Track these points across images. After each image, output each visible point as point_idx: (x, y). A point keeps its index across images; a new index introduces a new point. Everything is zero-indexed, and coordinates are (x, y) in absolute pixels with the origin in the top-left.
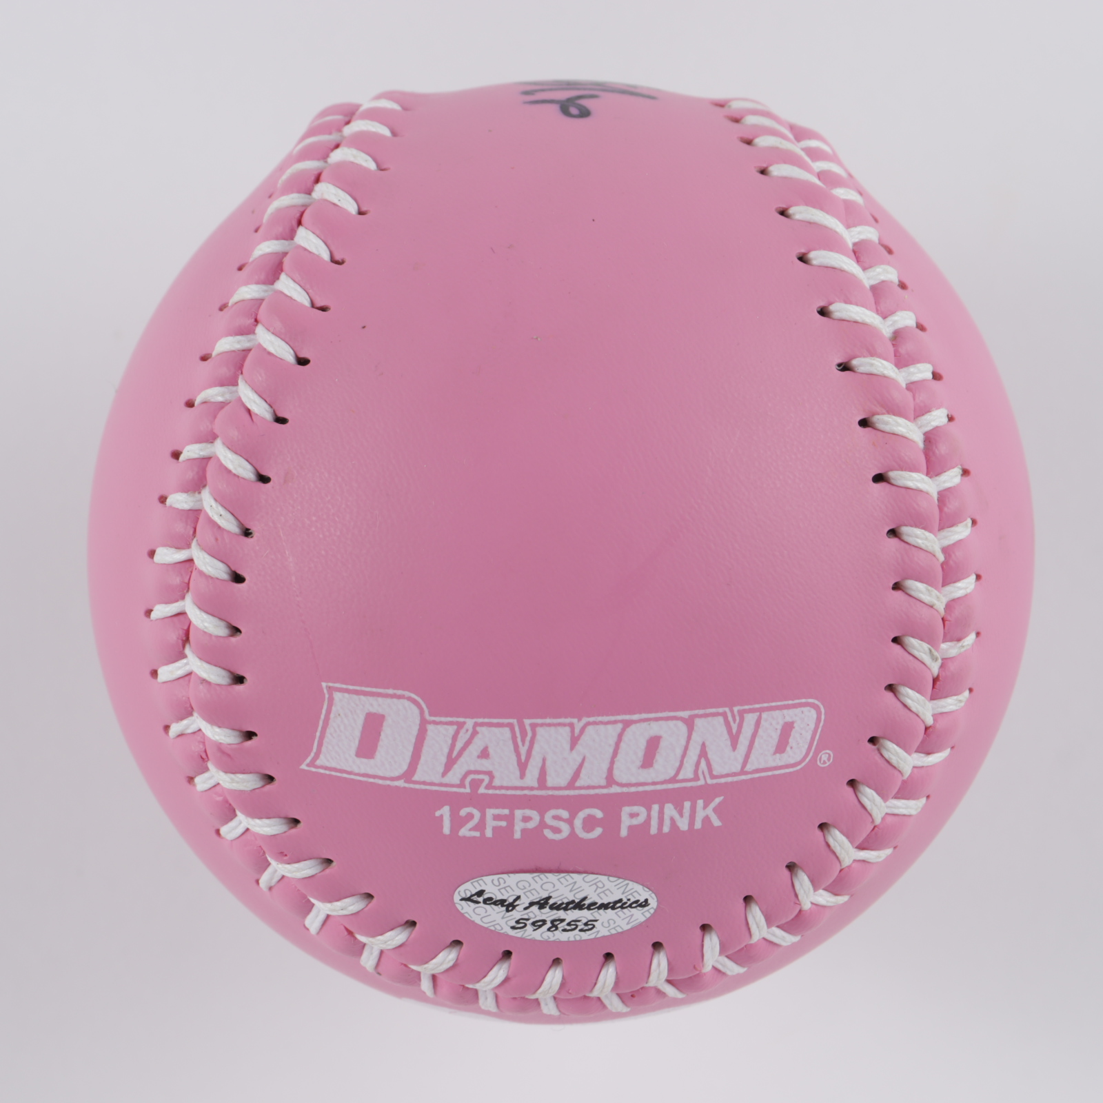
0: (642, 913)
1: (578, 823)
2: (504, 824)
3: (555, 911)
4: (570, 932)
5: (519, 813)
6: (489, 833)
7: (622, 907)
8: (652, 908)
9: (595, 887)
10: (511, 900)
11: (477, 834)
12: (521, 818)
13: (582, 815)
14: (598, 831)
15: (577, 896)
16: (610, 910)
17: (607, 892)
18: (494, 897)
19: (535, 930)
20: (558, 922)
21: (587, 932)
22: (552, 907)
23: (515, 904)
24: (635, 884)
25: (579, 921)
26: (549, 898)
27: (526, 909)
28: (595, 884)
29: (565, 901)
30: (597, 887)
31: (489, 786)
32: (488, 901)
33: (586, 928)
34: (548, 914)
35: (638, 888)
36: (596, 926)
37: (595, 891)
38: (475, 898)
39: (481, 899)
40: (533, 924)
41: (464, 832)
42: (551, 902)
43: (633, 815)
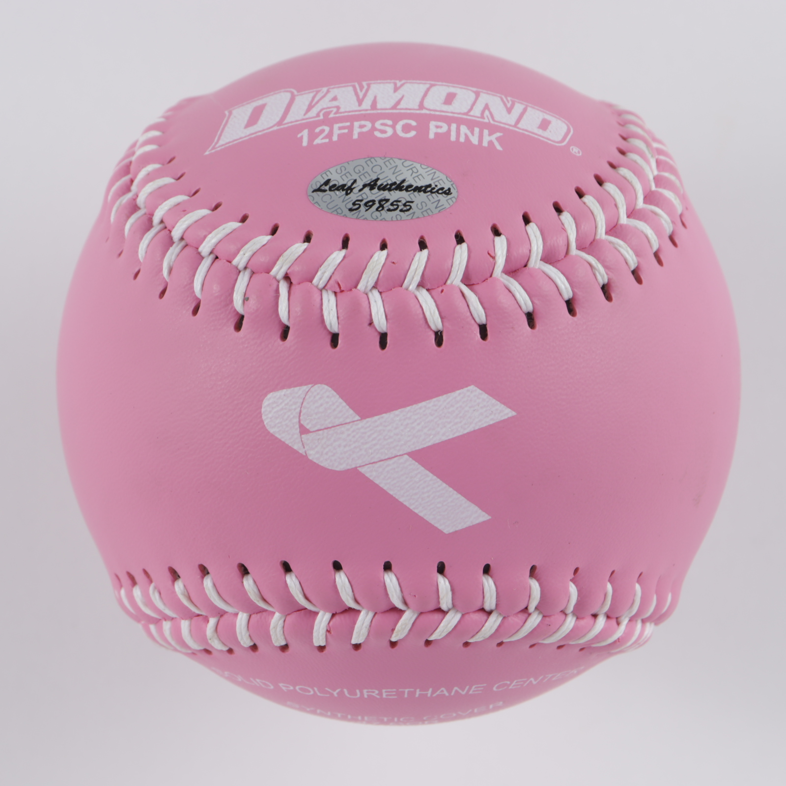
0: (447, 200)
1: (399, 127)
2: (346, 131)
3: (382, 192)
4: (393, 212)
5: (356, 124)
6: (335, 138)
7: (431, 192)
8: (454, 197)
9: (410, 172)
10: (349, 184)
11: (327, 140)
12: (358, 126)
13: (401, 123)
14: (413, 133)
15: (398, 178)
16: (422, 193)
17: (420, 177)
18: (337, 183)
19: (367, 210)
20: (384, 202)
21: (406, 212)
22: (379, 189)
23: (353, 187)
24: (440, 173)
25: (400, 201)
26: (378, 179)
27: (360, 190)
28: (411, 169)
29: (390, 182)
30: (413, 172)
31: (336, 113)
32: (334, 188)
33: (405, 209)
34: (376, 195)
35: (443, 177)
36: (412, 207)
37: (411, 175)
38: (323, 188)
39: (327, 188)
40: (366, 204)
41: (318, 141)
42: (379, 183)
43: (437, 127)
